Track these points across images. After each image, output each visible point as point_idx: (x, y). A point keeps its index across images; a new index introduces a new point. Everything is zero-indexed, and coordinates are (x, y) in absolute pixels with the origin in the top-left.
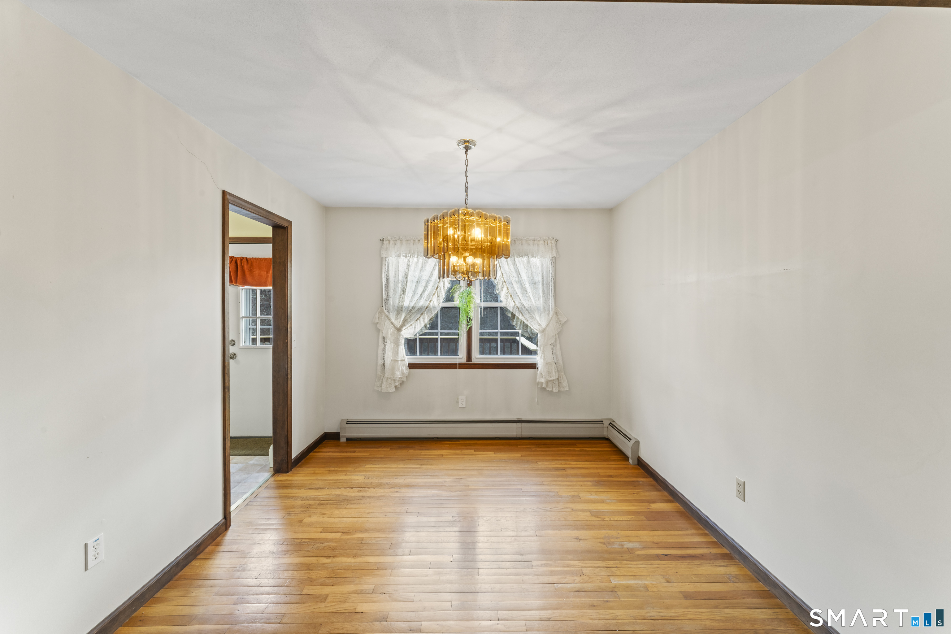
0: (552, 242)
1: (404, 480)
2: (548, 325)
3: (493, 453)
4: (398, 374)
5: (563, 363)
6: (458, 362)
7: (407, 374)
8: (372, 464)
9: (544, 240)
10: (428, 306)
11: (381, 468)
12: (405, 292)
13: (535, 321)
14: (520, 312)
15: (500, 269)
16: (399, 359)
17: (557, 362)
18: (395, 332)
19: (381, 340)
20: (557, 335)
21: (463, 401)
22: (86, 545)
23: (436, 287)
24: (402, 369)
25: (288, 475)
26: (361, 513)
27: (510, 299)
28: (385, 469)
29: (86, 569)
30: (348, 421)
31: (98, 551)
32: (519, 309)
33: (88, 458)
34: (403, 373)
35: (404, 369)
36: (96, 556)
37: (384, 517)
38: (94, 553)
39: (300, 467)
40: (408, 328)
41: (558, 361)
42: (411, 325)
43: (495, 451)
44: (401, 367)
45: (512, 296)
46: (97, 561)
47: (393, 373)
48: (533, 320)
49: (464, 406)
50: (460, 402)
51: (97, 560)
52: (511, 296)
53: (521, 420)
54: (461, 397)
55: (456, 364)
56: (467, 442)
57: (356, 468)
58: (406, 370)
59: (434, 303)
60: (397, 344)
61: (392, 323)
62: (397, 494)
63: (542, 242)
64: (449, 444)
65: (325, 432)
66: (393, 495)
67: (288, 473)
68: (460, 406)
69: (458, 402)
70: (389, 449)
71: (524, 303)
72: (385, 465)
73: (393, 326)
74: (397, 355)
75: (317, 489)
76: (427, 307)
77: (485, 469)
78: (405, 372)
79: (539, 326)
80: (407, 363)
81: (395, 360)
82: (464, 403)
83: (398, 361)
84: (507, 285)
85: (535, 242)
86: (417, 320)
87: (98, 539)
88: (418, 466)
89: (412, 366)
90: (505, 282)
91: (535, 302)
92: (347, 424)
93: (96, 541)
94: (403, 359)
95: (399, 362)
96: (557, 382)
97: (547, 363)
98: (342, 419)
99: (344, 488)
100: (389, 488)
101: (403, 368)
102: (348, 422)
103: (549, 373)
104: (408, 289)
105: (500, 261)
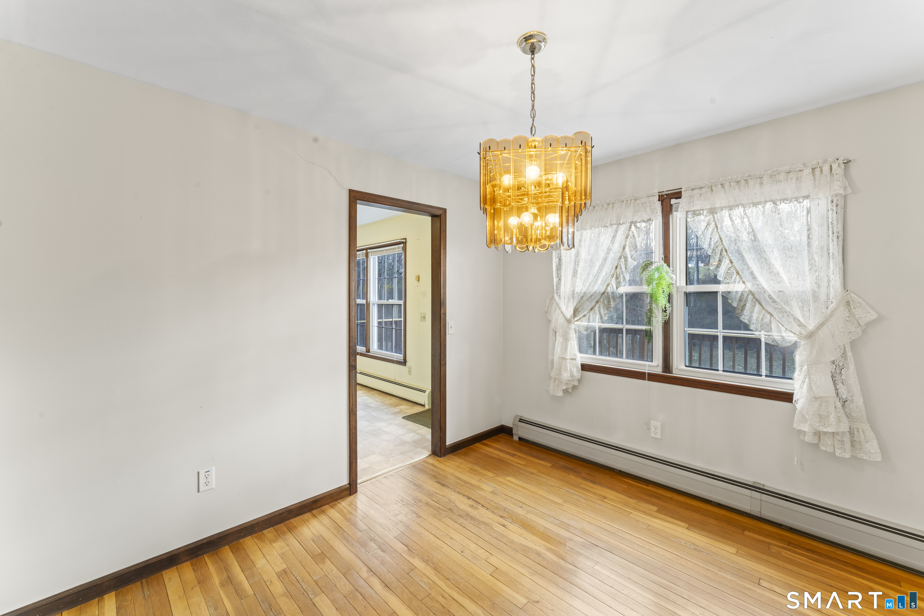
0: (835, 166)
1: (526, 512)
2: (821, 325)
3: (687, 525)
4: (566, 375)
5: (865, 403)
6: (647, 371)
7: (579, 377)
8: (515, 476)
9: (813, 167)
10: (605, 291)
11: (519, 486)
12: (577, 274)
13: (789, 316)
14: (757, 300)
15: (717, 230)
16: (568, 357)
17: (849, 398)
18: (565, 324)
19: (551, 333)
20: (848, 349)
21: (657, 428)
22: (198, 473)
23: (615, 266)
24: (571, 370)
25: (438, 460)
26: (445, 535)
27: (736, 279)
28: (520, 490)
29: (198, 491)
30: (521, 418)
31: (209, 480)
32: (753, 295)
33: (201, 407)
34: (572, 375)
35: (575, 370)
36: (207, 483)
37: (460, 552)
38: (205, 481)
39: (454, 455)
40: (581, 319)
41: (852, 397)
42: (584, 316)
43: (692, 524)
44: (570, 368)
45: (740, 273)
46: (207, 488)
47: (560, 374)
48: (785, 314)
49: (659, 436)
50: (653, 429)
51: (207, 486)
52: (738, 273)
53: (762, 487)
54: (654, 423)
55: (644, 373)
56: (659, 492)
57: (497, 476)
58: (577, 372)
59: (613, 287)
60: (566, 339)
61: (562, 313)
62: (500, 529)
63: (808, 171)
64: (630, 484)
65: (502, 425)
66: (495, 529)
67: (440, 457)
68: (653, 435)
69: (649, 429)
70: (550, 465)
71: (765, 286)
72: (525, 484)
73: (563, 316)
74: (566, 353)
75: (443, 486)
76: (604, 293)
77: (647, 547)
78: (576, 374)
79: (798, 326)
80: (579, 362)
81: (562, 358)
82: (659, 431)
83: (566, 359)
84: (730, 255)
85: (792, 175)
86: (592, 309)
87: (209, 471)
88: (559, 501)
89: (585, 367)
90: (726, 252)
91: (790, 283)
92: (519, 421)
93: (207, 472)
94: (574, 357)
95: (568, 360)
96: (847, 439)
97: (816, 398)
98: (517, 415)
99: (463, 495)
100: (501, 517)
101: (573, 369)
102: (521, 420)
103: (822, 418)
104: (580, 270)
105: (716, 219)
